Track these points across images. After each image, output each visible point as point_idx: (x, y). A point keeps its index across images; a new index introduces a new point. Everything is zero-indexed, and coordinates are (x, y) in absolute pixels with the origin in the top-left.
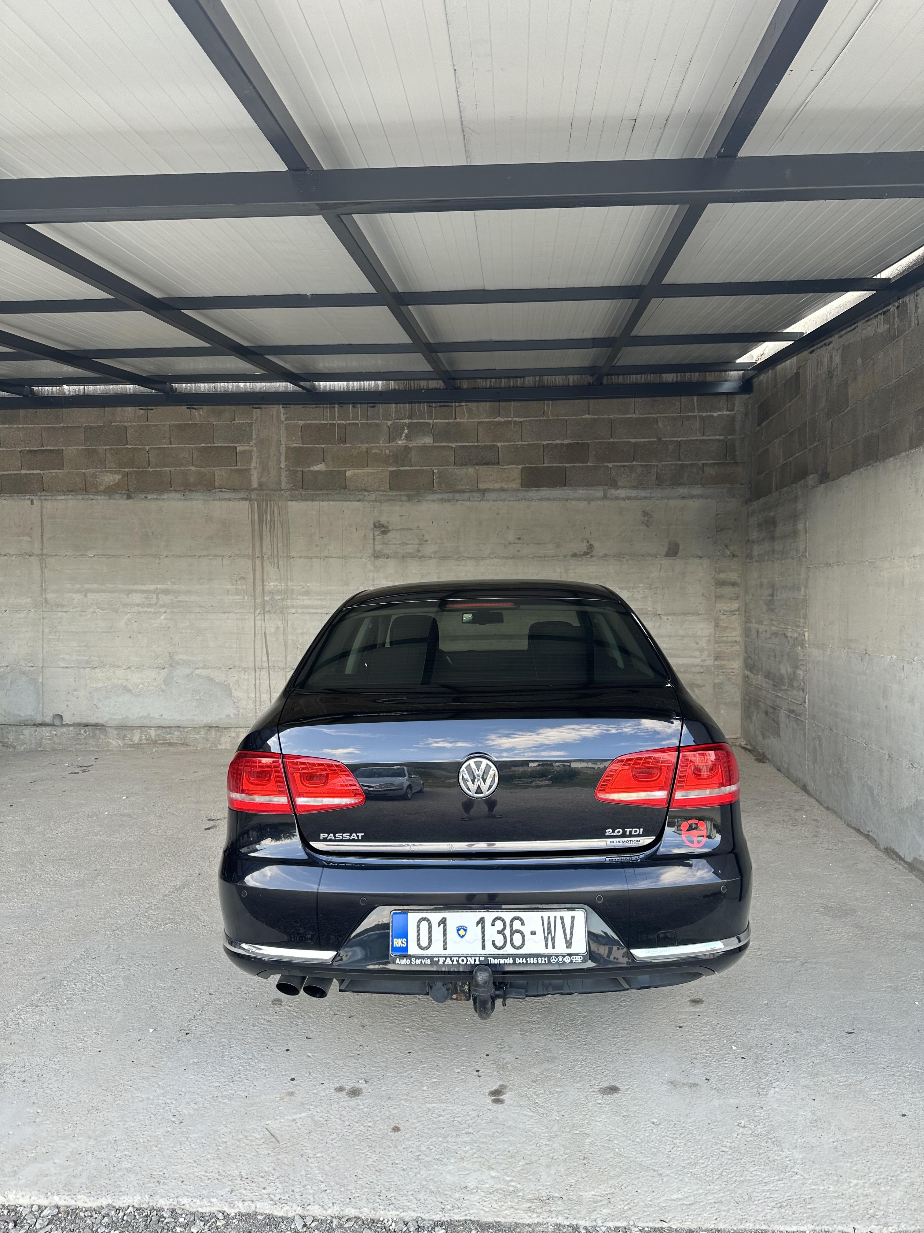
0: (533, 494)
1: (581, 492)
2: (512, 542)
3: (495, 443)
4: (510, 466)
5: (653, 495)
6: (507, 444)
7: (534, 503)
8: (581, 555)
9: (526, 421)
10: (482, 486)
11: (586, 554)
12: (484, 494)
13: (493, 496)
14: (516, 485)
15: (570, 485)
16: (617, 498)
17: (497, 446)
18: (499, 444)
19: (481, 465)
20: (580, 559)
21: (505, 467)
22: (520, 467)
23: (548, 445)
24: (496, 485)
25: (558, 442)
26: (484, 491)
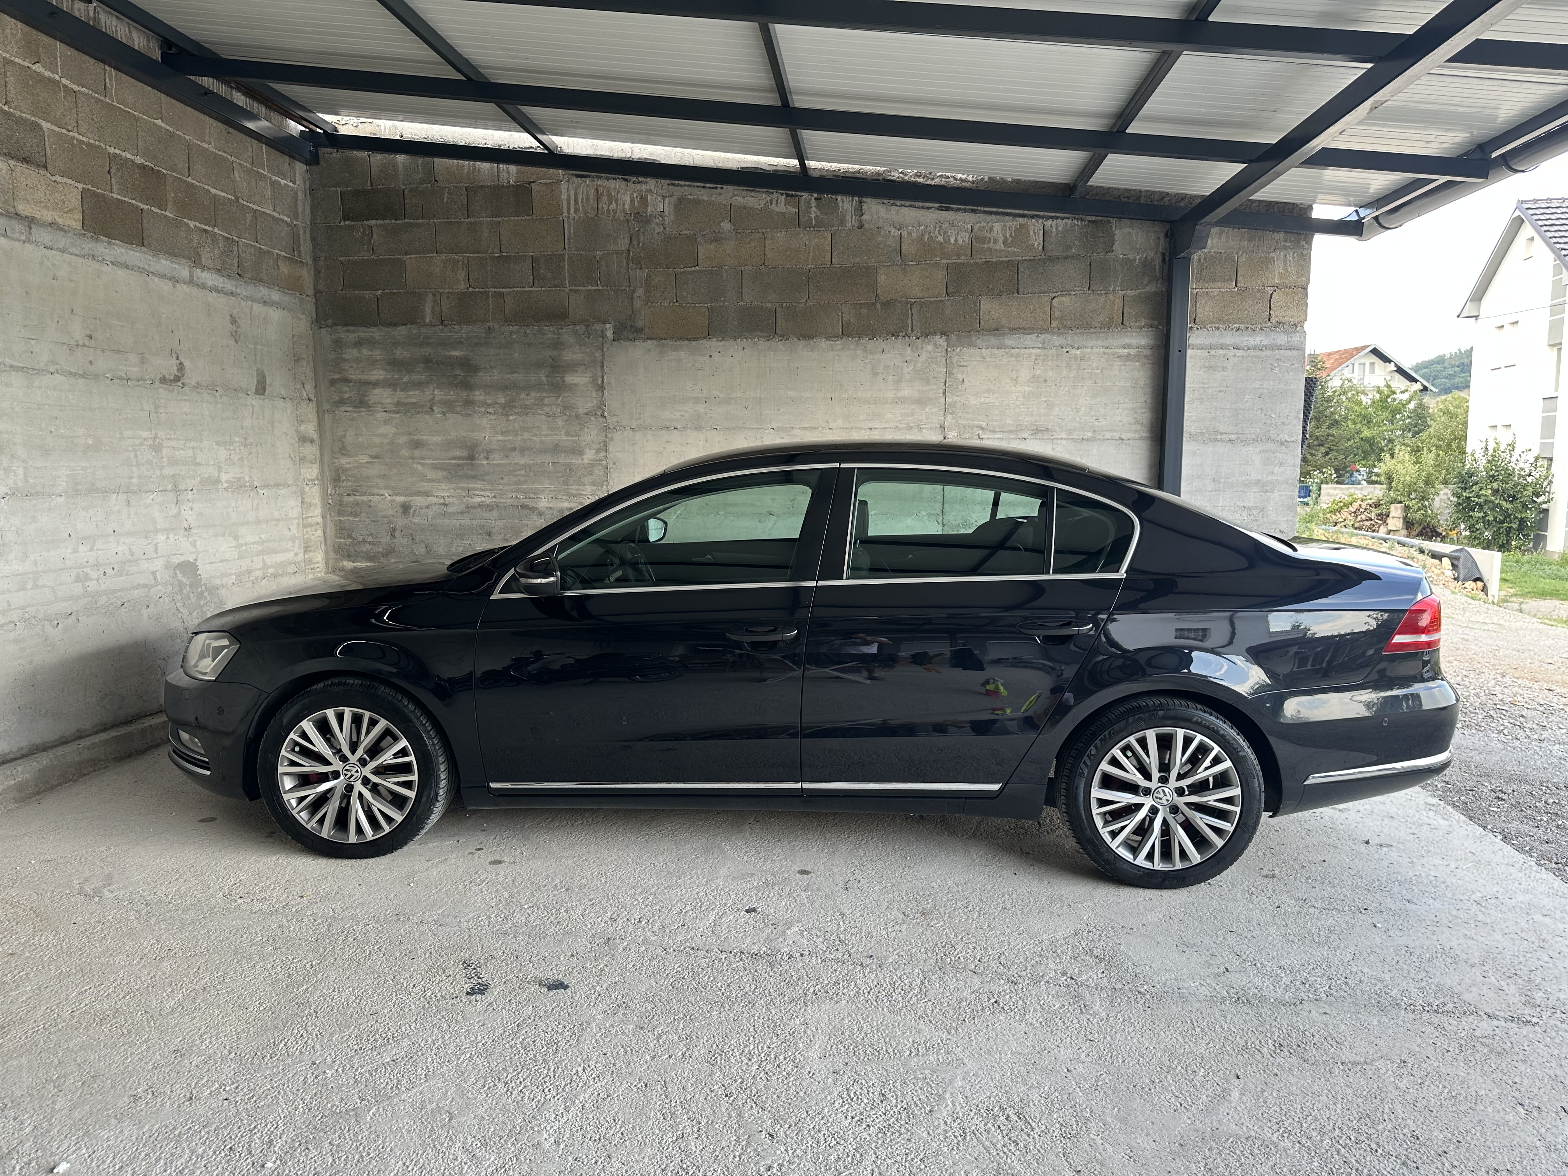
0: (102, 248)
1: (164, 264)
2: (81, 343)
3: (40, 121)
4: (65, 180)
5: (238, 291)
6: (56, 129)
7: (105, 268)
8: (171, 381)
9: (82, 93)
10: (23, 208)
11: (177, 379)
12: (30, 228)
13: (44, 236)
14: (74, 221)
15: (149, 246)
16: (203, 286)
17: (40, 128)
18: (45, 125)
19: (18, 160)
20: (171, 388)
21: (58, 178)
22: (80, 186)
23: (116, 156)
24: (45, 212)
25: (129, 156)
26: (30, 222)
